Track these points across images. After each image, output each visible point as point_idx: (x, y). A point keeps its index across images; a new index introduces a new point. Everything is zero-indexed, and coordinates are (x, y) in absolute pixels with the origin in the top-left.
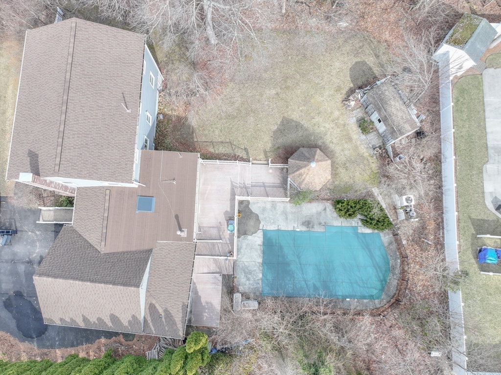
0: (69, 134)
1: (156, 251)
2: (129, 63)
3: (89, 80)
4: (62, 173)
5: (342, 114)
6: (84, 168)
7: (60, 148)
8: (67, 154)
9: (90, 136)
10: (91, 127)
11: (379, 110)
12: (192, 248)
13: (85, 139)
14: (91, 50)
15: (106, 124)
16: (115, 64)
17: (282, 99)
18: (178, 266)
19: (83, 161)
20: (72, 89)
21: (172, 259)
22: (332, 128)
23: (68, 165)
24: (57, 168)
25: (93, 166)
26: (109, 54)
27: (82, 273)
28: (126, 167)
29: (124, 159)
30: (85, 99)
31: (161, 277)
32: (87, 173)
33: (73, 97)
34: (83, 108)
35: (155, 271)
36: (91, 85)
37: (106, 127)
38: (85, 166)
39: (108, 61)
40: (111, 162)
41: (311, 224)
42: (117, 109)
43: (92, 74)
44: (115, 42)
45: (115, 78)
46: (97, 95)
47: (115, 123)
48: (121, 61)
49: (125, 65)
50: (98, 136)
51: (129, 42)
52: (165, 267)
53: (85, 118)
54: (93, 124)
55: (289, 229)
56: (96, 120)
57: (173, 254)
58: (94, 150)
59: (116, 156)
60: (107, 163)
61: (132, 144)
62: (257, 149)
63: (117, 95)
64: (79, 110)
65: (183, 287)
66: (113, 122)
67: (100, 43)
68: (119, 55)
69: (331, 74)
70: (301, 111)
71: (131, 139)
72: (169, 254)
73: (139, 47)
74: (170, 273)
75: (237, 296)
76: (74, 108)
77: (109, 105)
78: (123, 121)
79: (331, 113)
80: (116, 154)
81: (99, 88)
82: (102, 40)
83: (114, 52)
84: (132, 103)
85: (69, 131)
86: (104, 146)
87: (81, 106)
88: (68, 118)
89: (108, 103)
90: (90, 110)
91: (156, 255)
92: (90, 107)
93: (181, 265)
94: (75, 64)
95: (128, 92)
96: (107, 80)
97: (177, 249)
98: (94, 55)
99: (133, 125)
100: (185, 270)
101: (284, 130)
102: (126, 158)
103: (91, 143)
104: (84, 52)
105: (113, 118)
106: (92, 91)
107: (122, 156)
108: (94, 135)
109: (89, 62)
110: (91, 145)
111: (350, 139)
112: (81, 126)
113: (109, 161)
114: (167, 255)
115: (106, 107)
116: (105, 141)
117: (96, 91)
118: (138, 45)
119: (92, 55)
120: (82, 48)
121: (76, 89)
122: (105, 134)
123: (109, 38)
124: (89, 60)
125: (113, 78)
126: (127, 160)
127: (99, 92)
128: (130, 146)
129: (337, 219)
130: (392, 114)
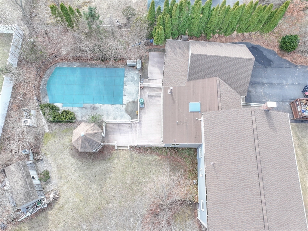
0: (250, 138)
1: (186, 81)
2: (218, 204)
3: (245, 184)
4: (249, 111)
5: (61, 187)
6: (235, 117)
7: (255, 127)
8: (249, 124)
9: (236, 139)
10: (237, 146)
11: (31, 184)
12: (164, 85)
13: (239, 136)
14: (249, 211)
15: (227, 150)
16: (228, 201)
17: (105, 198)
18: (172, 74)
19: (237, 121)
20: (256, 174)
21: (176, 77)
22: (70, 175)
23: (246, 116)
24: (253, 113)
25: (230, 119)
26: (234, 209)
27: (227, 62)
28: (208, 122)
29: (210, 127)
30: (245, 167)
31: (181, 67)
32: (233, 113)
33: (254, 167)
34: (244, 159)
35: (185, 70)
36: (243, 179)
37: (226, 148)
38: (236, 118)
39: (233, 203)
40: (218, 124)
41: (92, 108)
42: (221, 163)
43: (243, 189)
44: (231, 222)
45: (226, 189)
46: (237, 172)
47: (221, 152)
48: (224, 205)
49: (220, 202)
50: (231, 140)
51: (220, 224)
52: (179, 73)
53: (242, 152)
54: (235, 149)
55: (106, 105)
56: (234, 152)
57: (176, 80)
58: (231, 130)
59: (216, 129)
60: (221, 123)
61: (207, 139)
62: (125, 158)
63: (222, 175)
64: (247, 157)
65: (168, 64)
66: (222, 153)
67: (243, 218)
68: (226, 209)
69: (64, 223)
70: (91, 189)
71: (208, 143)
72: (178, 80)
73: (212, 221)
74: (176, 70)
75: (139, 66)
76: (251, 159)
77: (227, 166)
78: (215, 155)
79: (69, 188)
80: (216, 130)
81: (236, 178)
82: (242, 222)
83: (231, 212)
84: (211, 170)
85: (251, 140)
86: (225, 134)
87: (246, 161)
88: (253, 150)
89: (228, 167)
90: (240, 159)
91: (186, 78)
92: (240, 161)
93: (170, 75)
94: (258, 195)
95: (215, 179)
96: (232, 186)
97: (173, 83)
98: (245, 206)
99: (207, 153)
100: (167, 73)
101: (105, 174)
102: (209, 128)
103: (234, 134)
104: (254, 207)
105: (222, 156)
106: (241, 174)
107: (212, 129)
108: (233, 141)
109: (248, 199)
110: (234, 133)
111: (58, 167)
112: (244, 146)
113: (220, 124)
114: (179, 79)
115: (229, 163)
116: (225, 138)
117: (238, 175)
118: (212, 222)
119: (247, 206)
120: (256, 211)
121: (252, 174)
122: (226, 143)
123: (237, 225)
124: (248, 201)
125: (227, 189)
126: (209, 127)
127: (236, 175)
128: (208, 137)
129: (75, 111)
130: (22, 179)
